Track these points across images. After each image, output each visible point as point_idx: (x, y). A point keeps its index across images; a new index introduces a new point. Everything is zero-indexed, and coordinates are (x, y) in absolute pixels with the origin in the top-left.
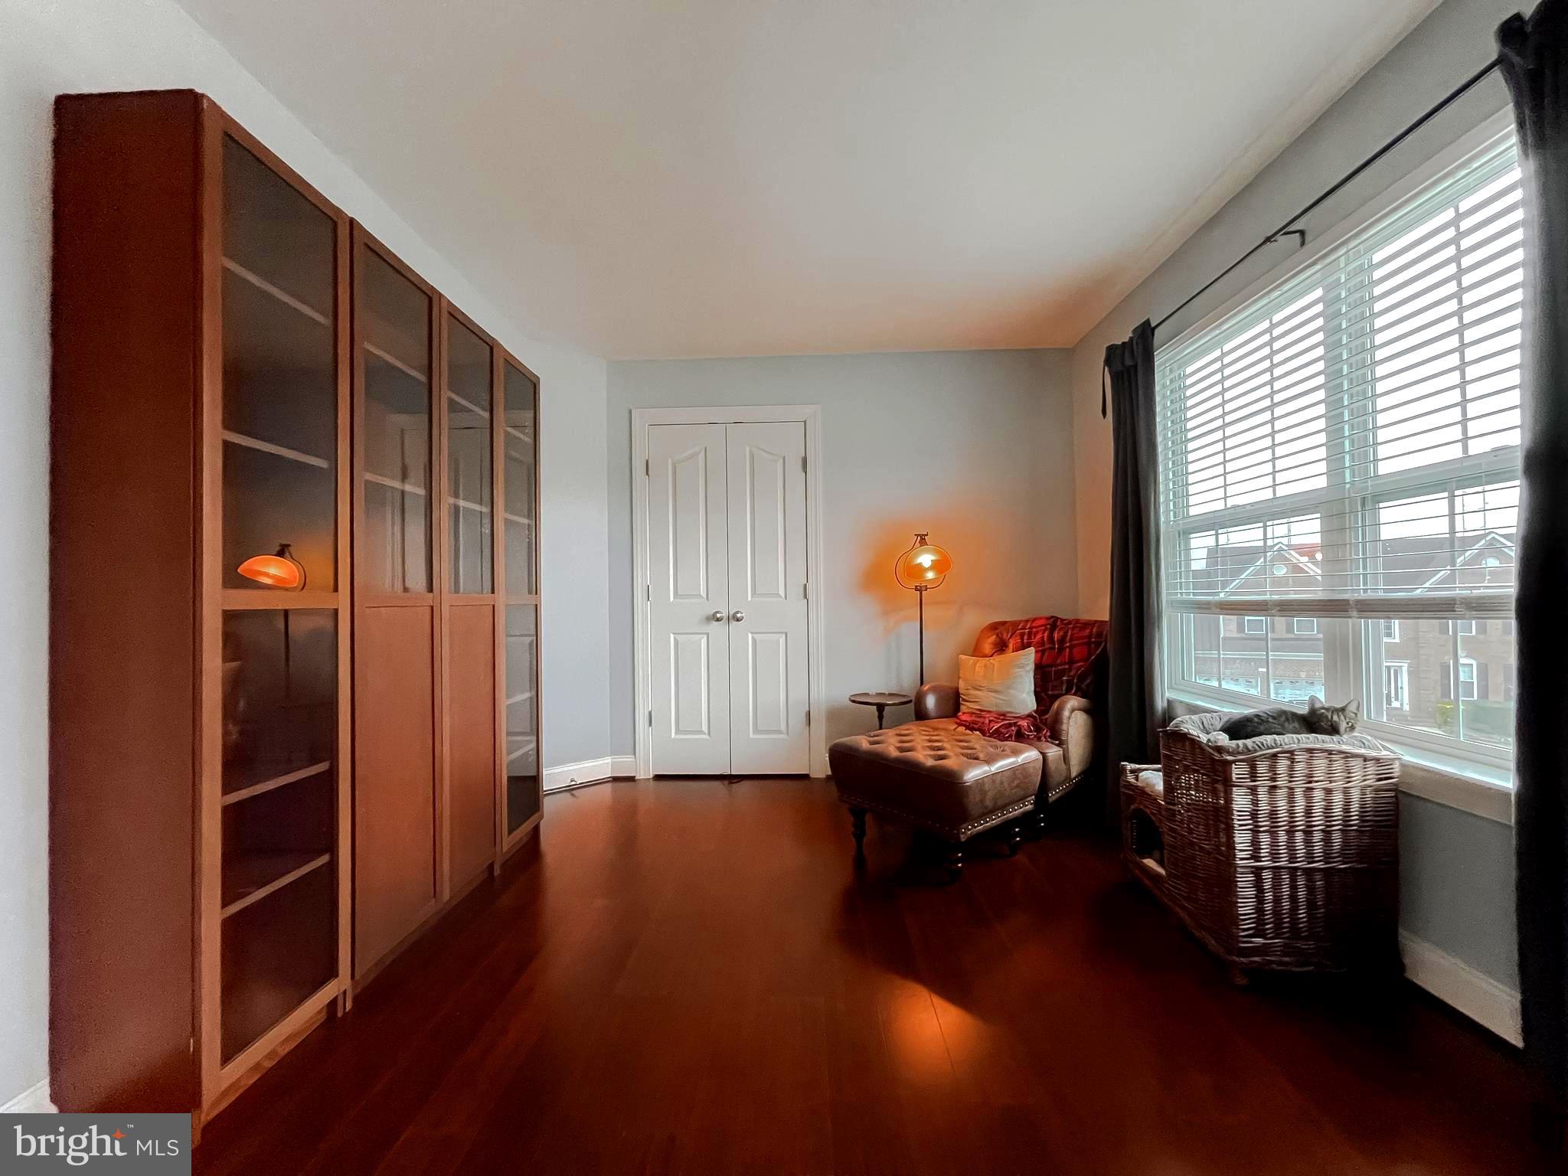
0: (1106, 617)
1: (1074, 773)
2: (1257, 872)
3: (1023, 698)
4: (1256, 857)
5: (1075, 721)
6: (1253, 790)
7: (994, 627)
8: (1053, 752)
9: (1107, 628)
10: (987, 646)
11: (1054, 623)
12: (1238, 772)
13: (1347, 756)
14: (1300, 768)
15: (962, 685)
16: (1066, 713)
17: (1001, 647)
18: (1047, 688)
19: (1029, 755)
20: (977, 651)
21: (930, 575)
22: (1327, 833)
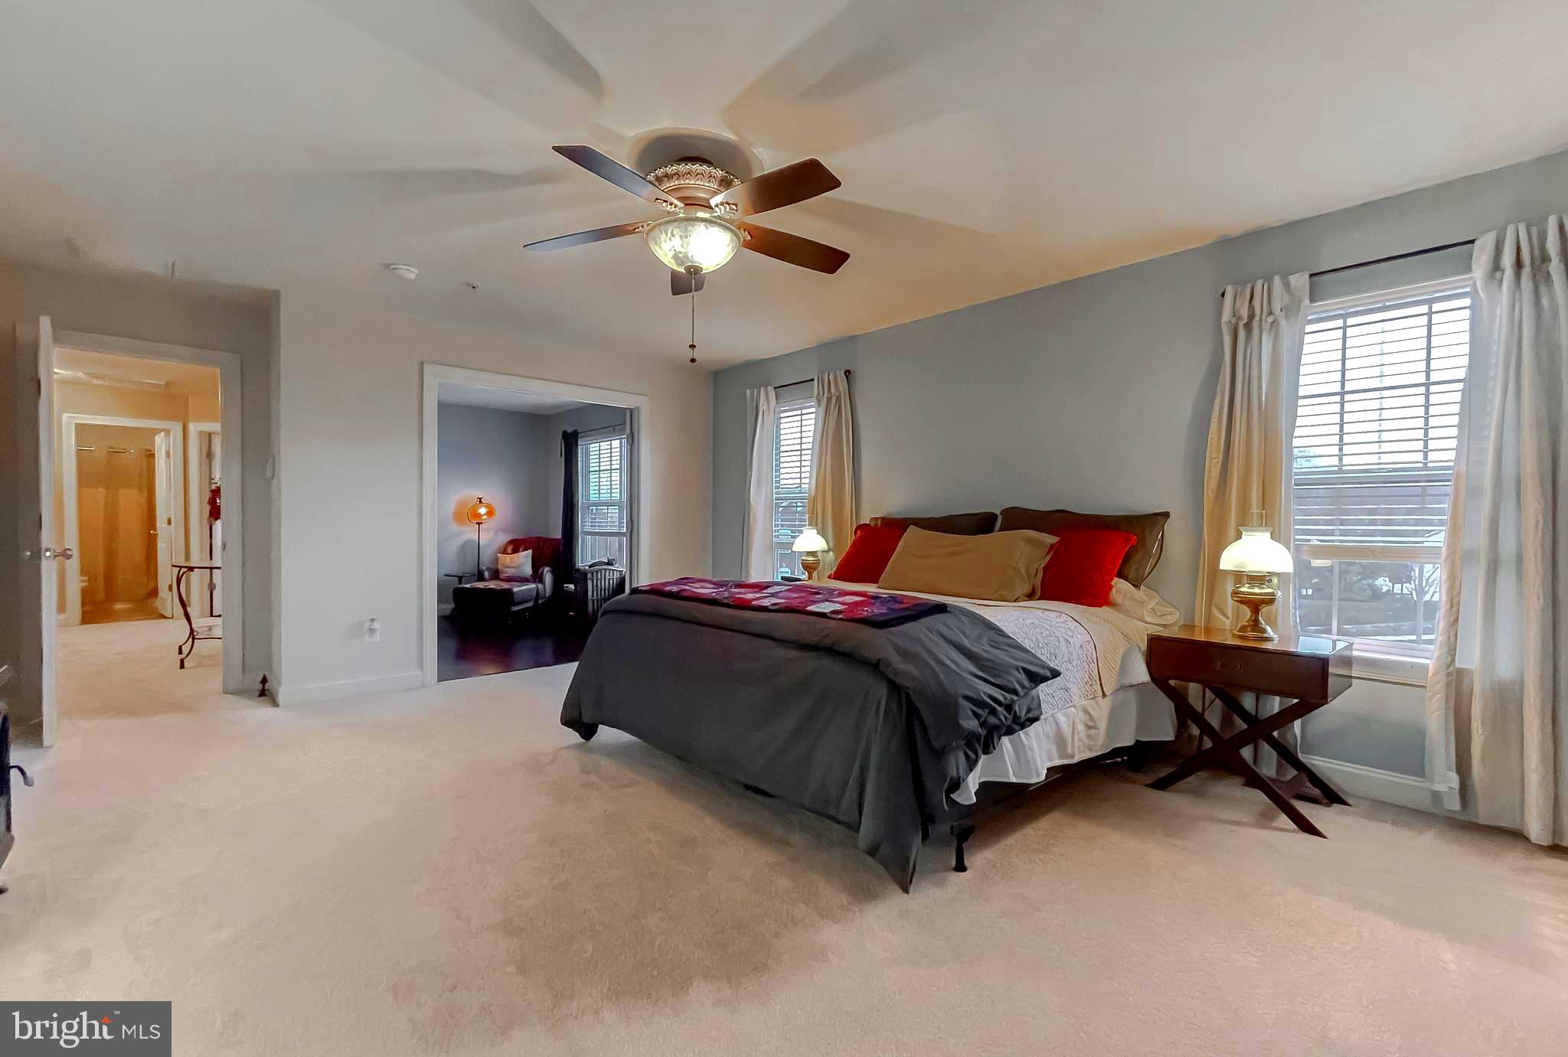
0: (560, 537)
1: (547, 595)
2: (593, 601)
3: (528, 570)
4: (593, 597)
5: (548, 578)
6: (593, 580)
7: (511, 542)
8: (540, 586)
9: (561, 541)
10: (509, 550)
11: (539, 539)
12: (589, 576)
13: (613, 570)
14: (603, 573)
15: (500, 567)
16: (545, 572)
17: (515, 551)
18: (537, 564)
19: (533, 586)
20: (504, 552)
21: (485, 517)
22: (609, 589)
